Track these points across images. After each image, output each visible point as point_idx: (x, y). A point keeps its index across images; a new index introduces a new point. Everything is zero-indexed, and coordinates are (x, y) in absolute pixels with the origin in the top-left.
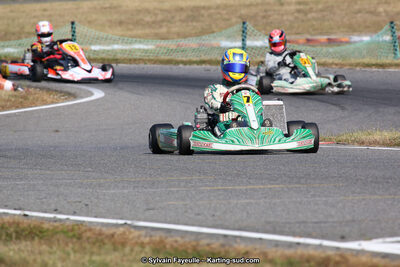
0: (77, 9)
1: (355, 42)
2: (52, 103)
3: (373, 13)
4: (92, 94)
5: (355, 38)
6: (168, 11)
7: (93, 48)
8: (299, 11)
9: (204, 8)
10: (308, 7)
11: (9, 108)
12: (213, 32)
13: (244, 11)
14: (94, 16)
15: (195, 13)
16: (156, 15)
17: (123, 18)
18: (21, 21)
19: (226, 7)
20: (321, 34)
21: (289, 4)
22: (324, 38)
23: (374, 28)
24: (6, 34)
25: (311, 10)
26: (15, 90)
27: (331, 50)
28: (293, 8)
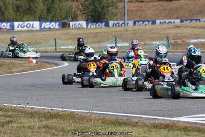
0: (55, 34)
1: (154, 44)
2: (50, 67)
3: (159, 34)
4: (64, 64)
5: (154, 43)
6: (87, 34)
7: (63, 47)
8: (133, 33)
9: (99, 33)
10: (136, 32)
11: (35, 70)
12: (103, 41)
13: (114, 34)
14: (61, 37)
15: (97, 35)
16: (83, 35)
17: (71, 37)
18: (35, 38)
19: (107, 32)
20: (142, 41)
21: (130, 31)
22: (143, 43)
23: (160, 39)
24: (30, 44)
25: (137, 33)
26: (37, 63)
27: (146, 47)
28: (131, 32)
